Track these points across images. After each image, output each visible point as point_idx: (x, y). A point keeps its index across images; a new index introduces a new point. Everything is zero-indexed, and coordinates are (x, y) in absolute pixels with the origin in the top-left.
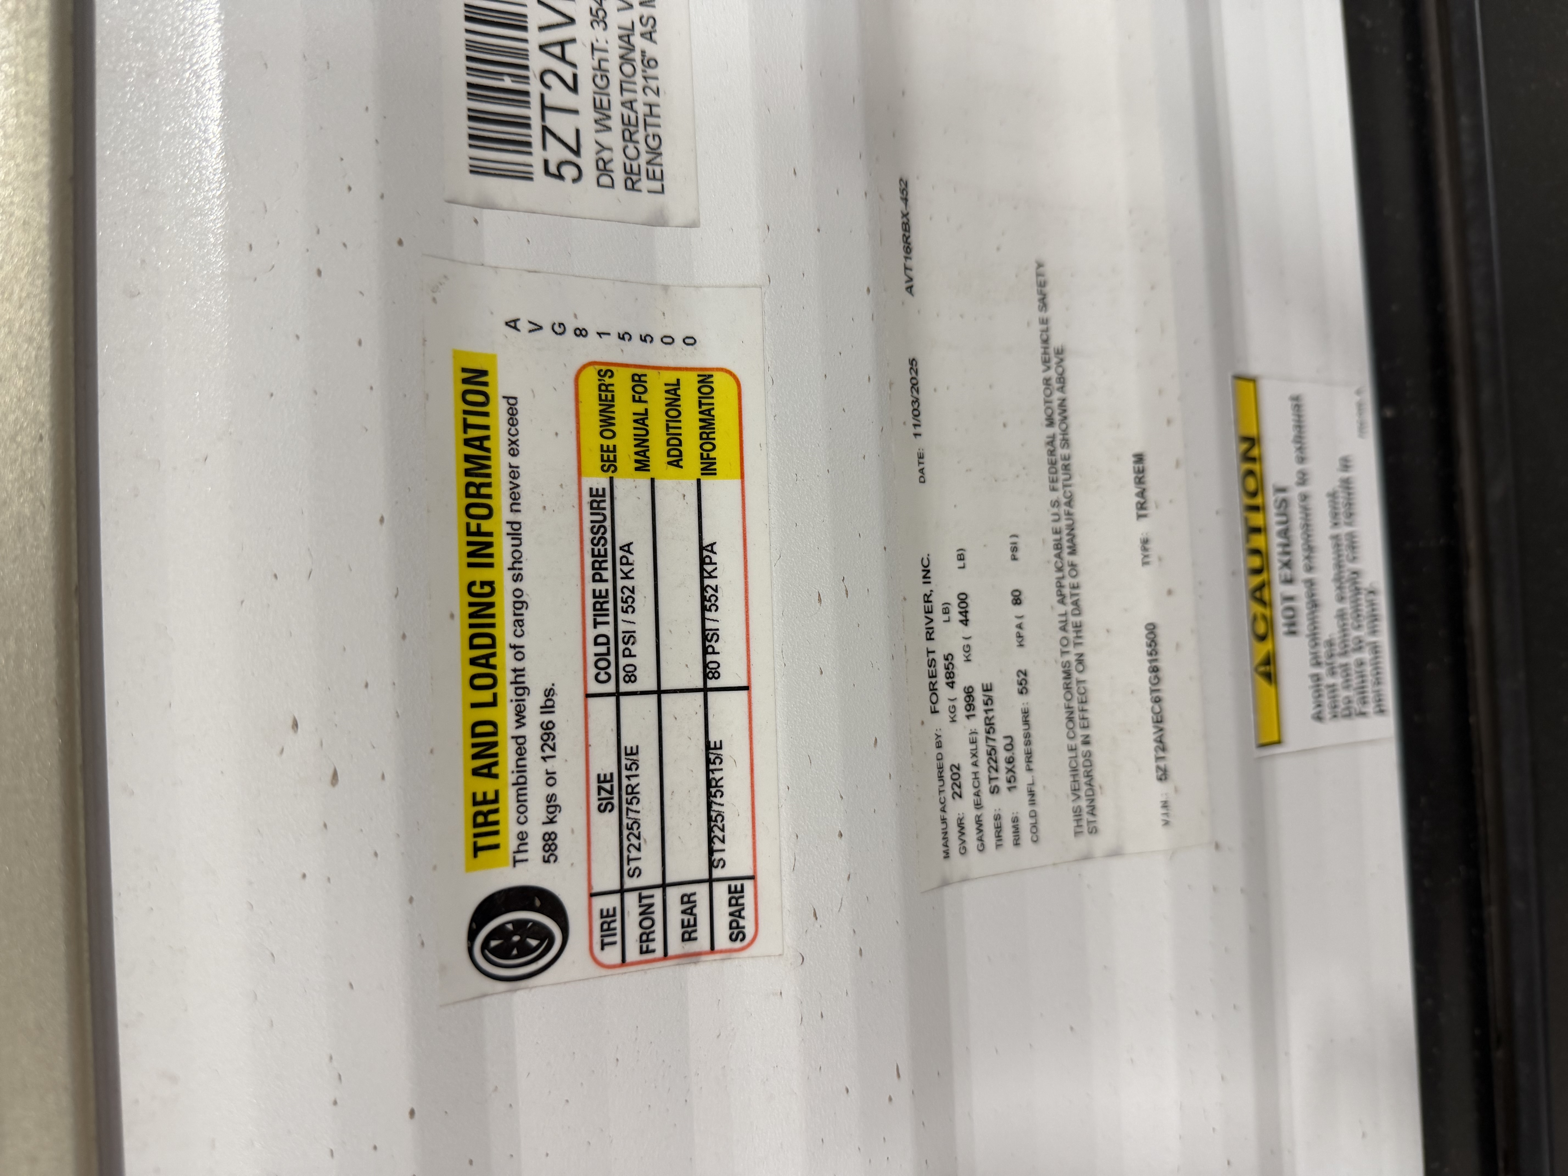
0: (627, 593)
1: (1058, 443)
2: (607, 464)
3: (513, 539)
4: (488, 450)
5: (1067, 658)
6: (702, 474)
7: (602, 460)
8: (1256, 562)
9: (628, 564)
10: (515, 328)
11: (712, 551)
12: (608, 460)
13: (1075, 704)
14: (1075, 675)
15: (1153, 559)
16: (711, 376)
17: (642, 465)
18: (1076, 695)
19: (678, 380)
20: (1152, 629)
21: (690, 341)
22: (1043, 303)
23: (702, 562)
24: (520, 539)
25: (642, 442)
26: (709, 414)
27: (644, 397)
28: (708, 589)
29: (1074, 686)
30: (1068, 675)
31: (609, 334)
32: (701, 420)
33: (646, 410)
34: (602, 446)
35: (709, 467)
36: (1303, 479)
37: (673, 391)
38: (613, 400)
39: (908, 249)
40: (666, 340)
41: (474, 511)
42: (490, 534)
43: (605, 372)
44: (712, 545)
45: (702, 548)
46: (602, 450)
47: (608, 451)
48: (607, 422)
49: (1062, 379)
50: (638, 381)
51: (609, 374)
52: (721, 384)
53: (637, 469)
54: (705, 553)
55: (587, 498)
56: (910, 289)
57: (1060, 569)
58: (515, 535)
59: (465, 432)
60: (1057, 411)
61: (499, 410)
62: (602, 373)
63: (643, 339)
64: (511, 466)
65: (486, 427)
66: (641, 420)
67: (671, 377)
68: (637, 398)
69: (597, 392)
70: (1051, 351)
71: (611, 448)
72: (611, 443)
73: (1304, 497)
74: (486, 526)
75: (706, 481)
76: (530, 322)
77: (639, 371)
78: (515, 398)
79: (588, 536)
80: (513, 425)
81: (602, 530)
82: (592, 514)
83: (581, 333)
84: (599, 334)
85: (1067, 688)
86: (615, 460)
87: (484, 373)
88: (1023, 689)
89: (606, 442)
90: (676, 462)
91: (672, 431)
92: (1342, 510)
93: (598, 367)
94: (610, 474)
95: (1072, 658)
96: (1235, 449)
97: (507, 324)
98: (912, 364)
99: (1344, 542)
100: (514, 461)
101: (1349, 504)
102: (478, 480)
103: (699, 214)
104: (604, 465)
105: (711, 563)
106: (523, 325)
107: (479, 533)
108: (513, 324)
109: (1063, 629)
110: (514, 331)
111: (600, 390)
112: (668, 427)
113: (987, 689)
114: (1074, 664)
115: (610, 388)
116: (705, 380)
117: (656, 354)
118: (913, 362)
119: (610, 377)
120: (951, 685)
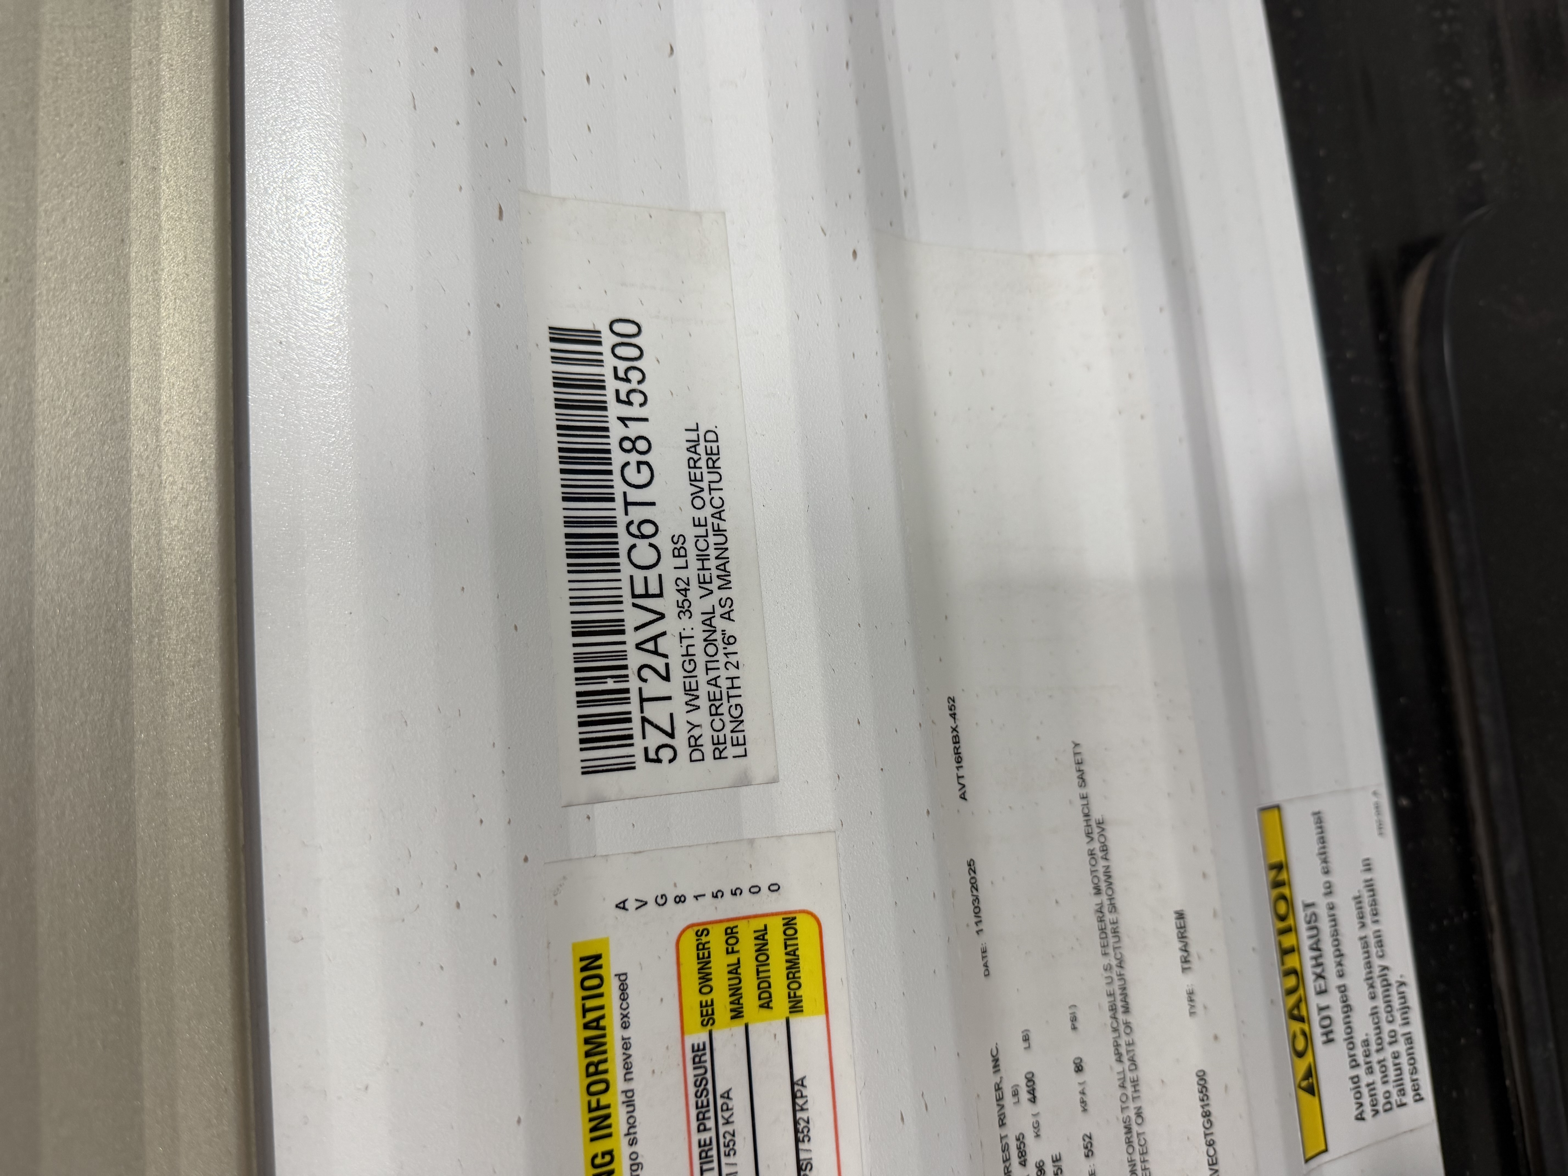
0: (728, 1137)
1: (1106, 910)
2: (706, 1018)
3: (628, 1106)
4: (604, 1028)
5: (1126, 1114)
6: (790, 1012)
7: (702, 1015)
8: (1292, 981)
9: (728, 1109)
10: (624, 908)
11: (802, 1085)
12: (707, 1015)
13: (1137, 1157)
14: (1135, 1128)
15: (1199, 1009)
16: (794, 918)
17: (737, 1013)
18: (1137, 1147)
19: (766, 926)
20: (1202, 1077)
21: (775, 888)
22: (1082, 780)
23: (794, 1097)
24: (633, 1105)
25: (736, 991)
26: (794, 955)
27: (736, 948)
28: (801, 1122)
29: (1135, 1139)
30: (1129, 1130)
31: (704, 895)
32: (787, 961)
33: (739, 960)
34: (701, 1003)
35: (796, 1006)
36: (1329, 890)
37: (761, 937)
38: (709, 957)
39: (959, 760)
40: (755, 890)
41: (594, 1089)
42: (608, 1107)
43: (702, 932)
44: (802, 1079)
45: (793, 1084)
46: (701, 1006)
47: (706, 1006)
48: (705, 978)
49: (1105, 849)
50: (731, 934)
51: (705, 932)
52: (803, 925)
53: (733, 1018)
54: (796, 1088)
55: (689, 1055)
56: (963, 797)
57: (1115, 1030)
58: (629, 1103)
59: (584, 1016)
60: (1103, 878)
61: (612, 988)
62: (699, 933)
63: (734, 894)
64: (623, 1039)
65: (602, 1008)
66: (734, 971)
67: (759, 924)
68: (730, 950)
69: (695, 952)
70: (1093, 823)
71: (709, 1003)
72: (708, 998)
73: (1332, 907)
74: (604, 1100)
75: (795, 1020)
76: (637, 900)
77: (731, 924)
78: (625, 974)
79: (692, 1090)
80: (623, 1000)
81: (704, 1082)
82: (695, 1068)
83: (680, 900)
84: (696, 897)
85: (1129, 1143)
86: (713, 1014)
87: (598, 957)
88: (1089, 1152)
89: (704, 998)
90: (766, 1005)
91: (761, 975)
92: (1367, 910)
93: (696, 929)
94: (709, 1027)
95: (1132, 1113)
96: (1264, 878)
97: (617, 906)
98: (970, 865)
99: (1372, 941)
100: (626, 1034)
101: (1374, 903)
102: (596, 1059)
103: (777, 771)
104: (704, 1020)
105: (802, 1096)
106: (631, 905)
107: (599, 1108)
108: (622, 906)
109: (1123, 1086)
110: (623, 911)
111: (698, 949)
112: (758, 972)
113: (1056, 1160)
114: (1133, 1117)
115: (706, 946)
116: (789, 923)
117: (746, 905)
118: (971, 864)
119: (707, 935)
120: (1023, 1164)
